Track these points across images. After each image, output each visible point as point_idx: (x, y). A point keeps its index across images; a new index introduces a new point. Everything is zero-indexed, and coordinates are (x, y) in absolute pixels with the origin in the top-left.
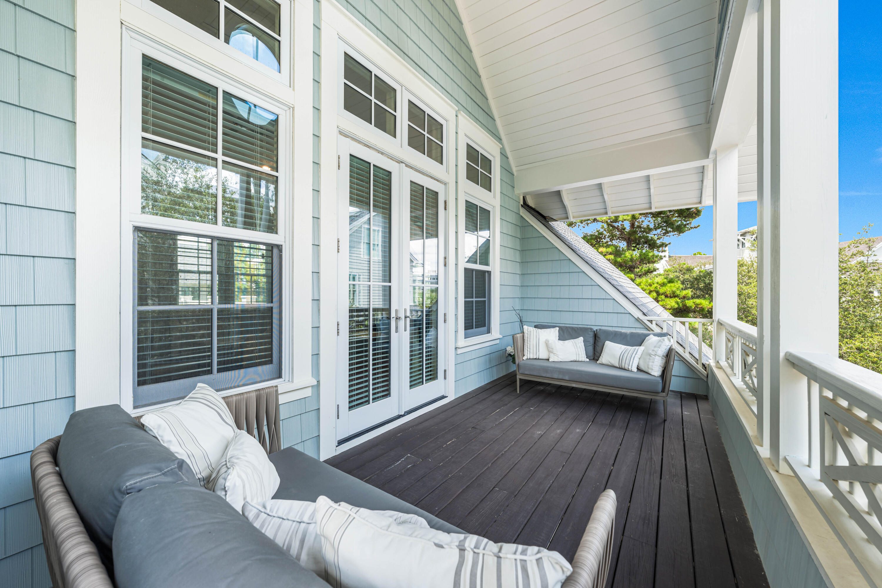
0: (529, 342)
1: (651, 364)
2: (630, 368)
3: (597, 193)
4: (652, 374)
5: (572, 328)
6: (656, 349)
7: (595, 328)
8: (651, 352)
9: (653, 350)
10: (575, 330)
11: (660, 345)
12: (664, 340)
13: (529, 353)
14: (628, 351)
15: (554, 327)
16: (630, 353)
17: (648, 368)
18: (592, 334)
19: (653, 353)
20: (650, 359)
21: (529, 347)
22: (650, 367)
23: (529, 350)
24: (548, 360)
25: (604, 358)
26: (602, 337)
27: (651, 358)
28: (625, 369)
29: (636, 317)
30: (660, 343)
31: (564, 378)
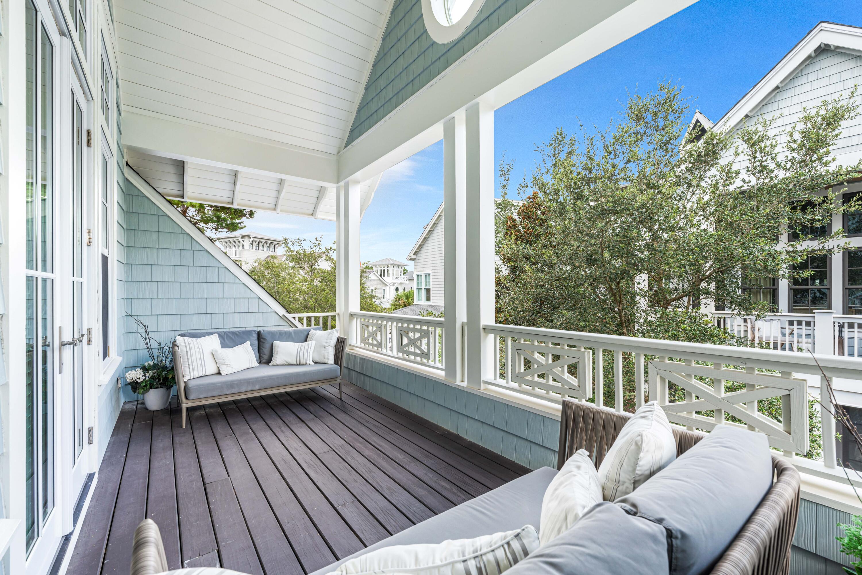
0: (189, 357)
1: (326, 354)
2: (308, 362)
3: (229, 179)
4: (329, 363)
5: (233, 333)
6: (328, 341)
7: (258, 329)
8: (324, 344)
9: (327, 342)
10: (237, 335)
11: (332, 337)
12: (333, 332)
13: (191, 371)
14: (303, 348)
15: (212, 334)
16: (306, 348)
17: (324, 358)
18: (255, 336)
19: (327, 345)
20: (324, 351)
21: (190, 363)
22: (326, 357)
23: (191, 367)
24: (219, 373)
25: (279, 358)
26: (269, 338)
27: (326, 349)
28: (303, 365)
29: (281, 315)
30: (331, 335)
31: (254, 389)
